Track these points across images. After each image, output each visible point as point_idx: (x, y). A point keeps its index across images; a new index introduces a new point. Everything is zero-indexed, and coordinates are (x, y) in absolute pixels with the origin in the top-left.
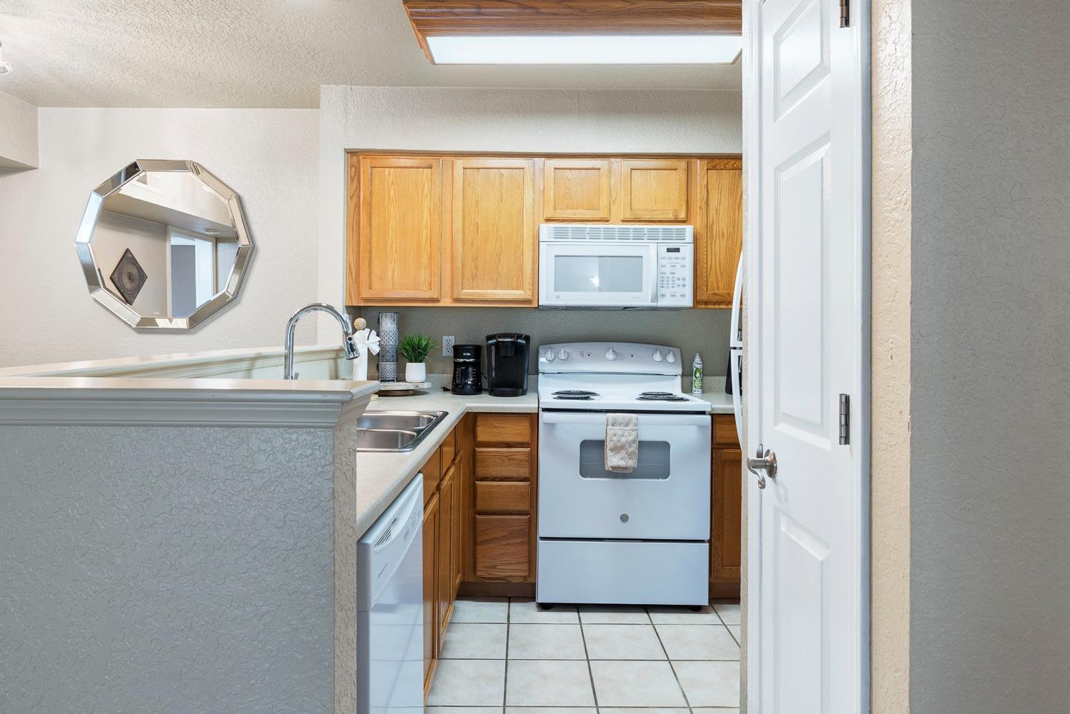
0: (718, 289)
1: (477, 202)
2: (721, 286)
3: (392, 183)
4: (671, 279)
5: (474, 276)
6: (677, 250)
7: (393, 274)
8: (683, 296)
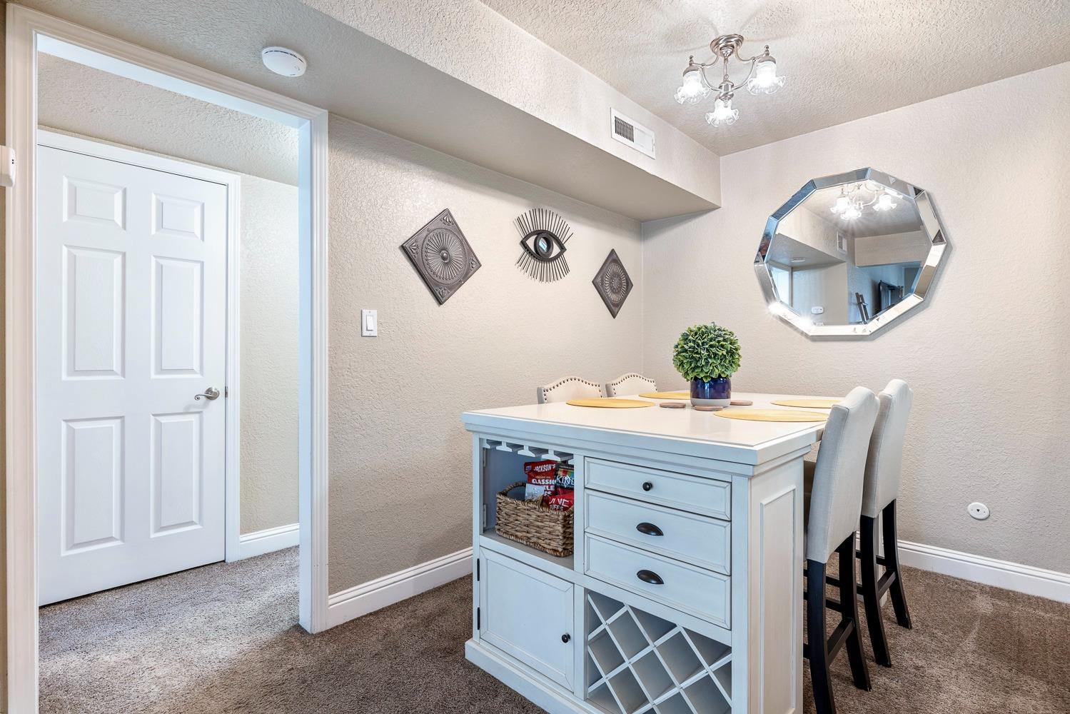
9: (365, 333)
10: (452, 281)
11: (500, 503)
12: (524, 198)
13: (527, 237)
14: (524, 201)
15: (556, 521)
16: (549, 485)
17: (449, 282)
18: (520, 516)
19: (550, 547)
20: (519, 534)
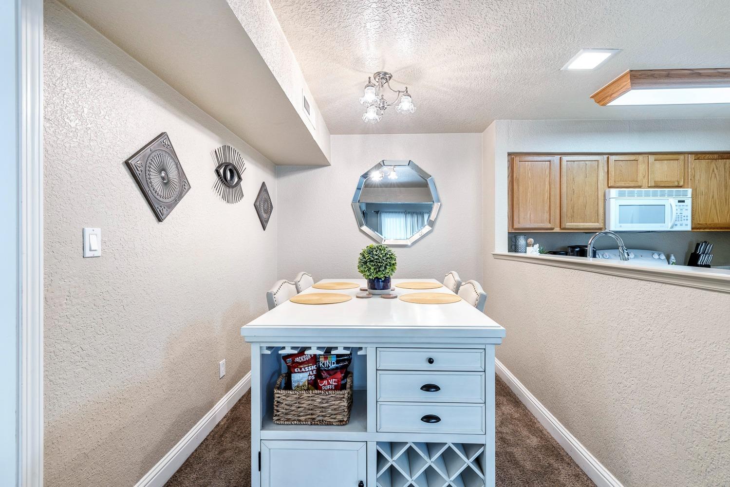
0: (700, 221)
1: (574, 178)
2: (701, 219)
3: (530, 169)
4: (680, 217)
5: (572, 216)
6: (683, 201)
7: (530, 216)
8: (687, 225)
9: (88, 254)
10: (170, 200)
11: (279, 397)
12: (217, 134)
13: (220, 167)
14: (217, 137)
15: (341, 399)
16: (312, 371)
17: (167, 201)
18: (303, 403)
19: (336, 420)
20: (302, 418)
